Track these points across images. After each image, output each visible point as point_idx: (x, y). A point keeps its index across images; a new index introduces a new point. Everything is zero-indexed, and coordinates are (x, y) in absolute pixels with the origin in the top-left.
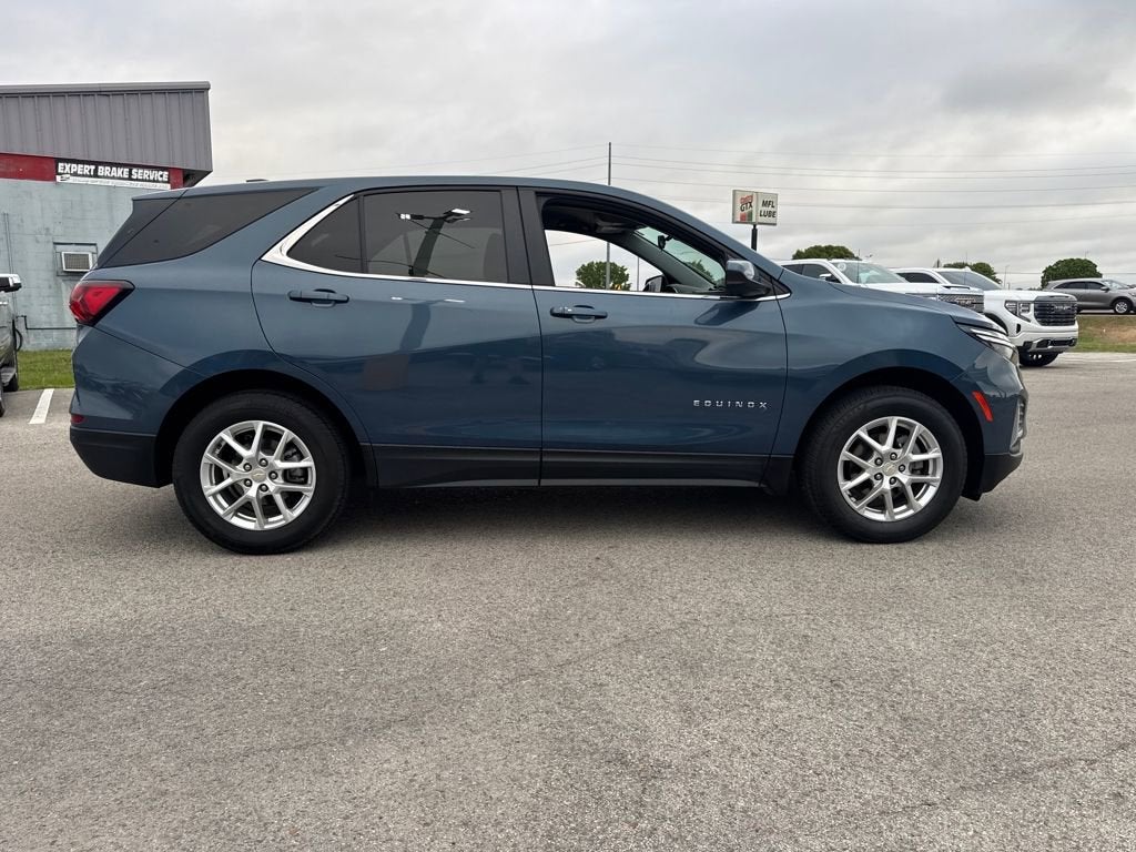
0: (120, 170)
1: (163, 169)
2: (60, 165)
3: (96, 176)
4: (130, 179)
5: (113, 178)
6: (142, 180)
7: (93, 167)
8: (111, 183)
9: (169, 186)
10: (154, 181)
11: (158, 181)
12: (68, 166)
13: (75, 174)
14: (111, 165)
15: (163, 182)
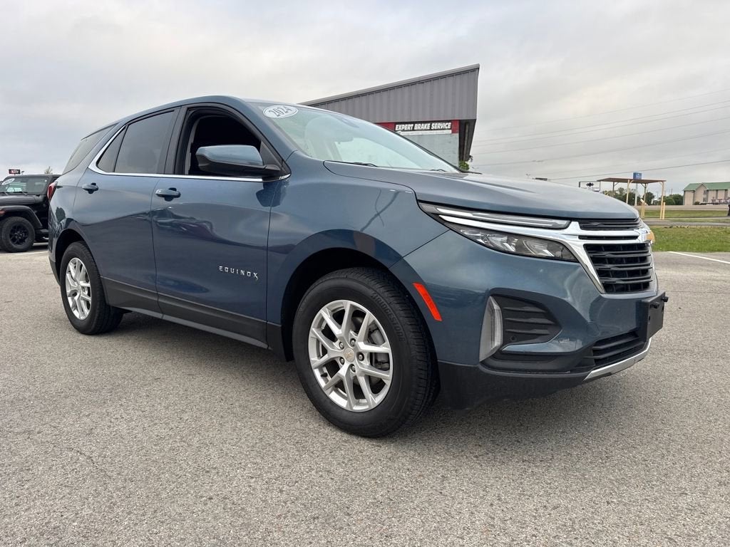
0: (426, 125)
1: (448, 121)
2: (397, 126)
3: (413, 130)
4: (430, 129)
5: (422, 130)
6: (437, 130)
7: (412, 125)
8: (420, 133)
9: (450, 131)
10: (443, 129)
11: (445, 129)
12: (400, 126)
13: (404, 130)
14: (421, 122)
15: (448, 129)
